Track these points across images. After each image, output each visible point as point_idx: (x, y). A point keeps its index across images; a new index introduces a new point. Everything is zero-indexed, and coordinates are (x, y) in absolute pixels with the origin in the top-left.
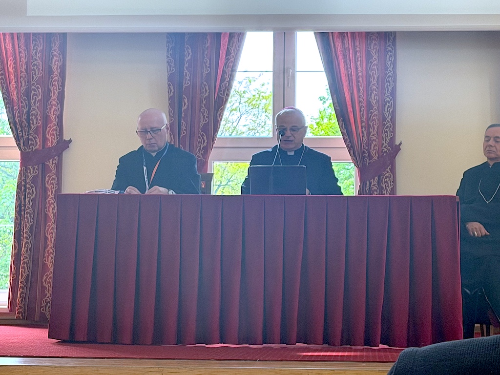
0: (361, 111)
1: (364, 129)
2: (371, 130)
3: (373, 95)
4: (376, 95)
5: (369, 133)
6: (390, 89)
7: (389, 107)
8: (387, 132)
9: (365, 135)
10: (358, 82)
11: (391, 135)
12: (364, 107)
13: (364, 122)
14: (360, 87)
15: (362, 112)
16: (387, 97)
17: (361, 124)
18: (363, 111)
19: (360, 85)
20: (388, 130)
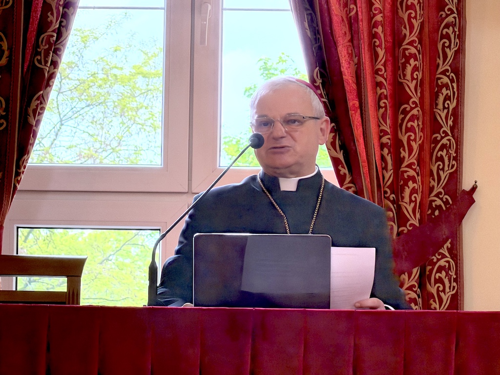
0: (380, 107)
1: (386, 151)
2: (404, 154)
3: (409, 69)
4: (415, 69)
5: (398, 161)
6: (450, 53)
7: (447, 98)
8: (441, 159)
9: (390, 167)
10: (373, 36)
11: (453, 166)
12: (386, 97)
13: (386, 133)
14: (379, 50)
15: (382, 111)
16: (444, 73)
17: (380, 137)
18: (386, 107)
19: (377, 43)
20: (444, 153)
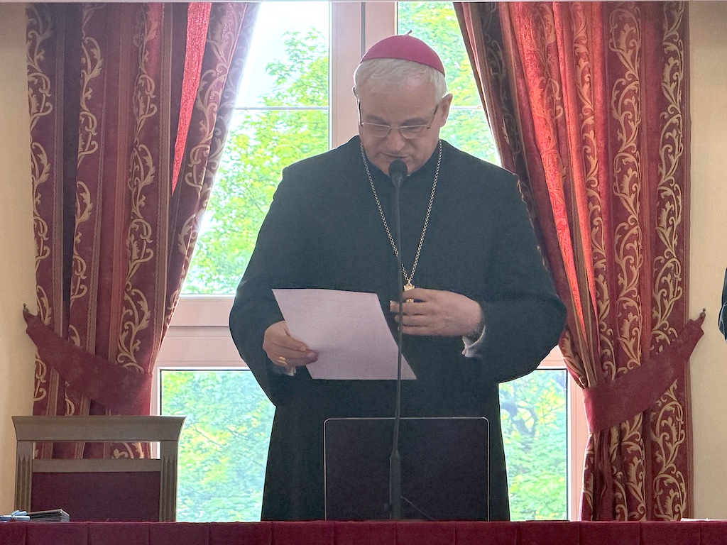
0: (592, 226)
6: (674, 161)
7: (671, 213)
8: (665, 285)
10: (583, 142)
11: (678, 292)
12: (600, 215)
13: (601, 257)
15: (595, 230)
16: (668, 184)
17: (595, 262)
18: (600, 225)
19: (589, 150)
20: (668, 279)
